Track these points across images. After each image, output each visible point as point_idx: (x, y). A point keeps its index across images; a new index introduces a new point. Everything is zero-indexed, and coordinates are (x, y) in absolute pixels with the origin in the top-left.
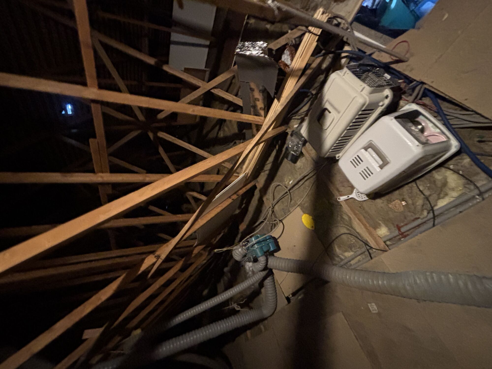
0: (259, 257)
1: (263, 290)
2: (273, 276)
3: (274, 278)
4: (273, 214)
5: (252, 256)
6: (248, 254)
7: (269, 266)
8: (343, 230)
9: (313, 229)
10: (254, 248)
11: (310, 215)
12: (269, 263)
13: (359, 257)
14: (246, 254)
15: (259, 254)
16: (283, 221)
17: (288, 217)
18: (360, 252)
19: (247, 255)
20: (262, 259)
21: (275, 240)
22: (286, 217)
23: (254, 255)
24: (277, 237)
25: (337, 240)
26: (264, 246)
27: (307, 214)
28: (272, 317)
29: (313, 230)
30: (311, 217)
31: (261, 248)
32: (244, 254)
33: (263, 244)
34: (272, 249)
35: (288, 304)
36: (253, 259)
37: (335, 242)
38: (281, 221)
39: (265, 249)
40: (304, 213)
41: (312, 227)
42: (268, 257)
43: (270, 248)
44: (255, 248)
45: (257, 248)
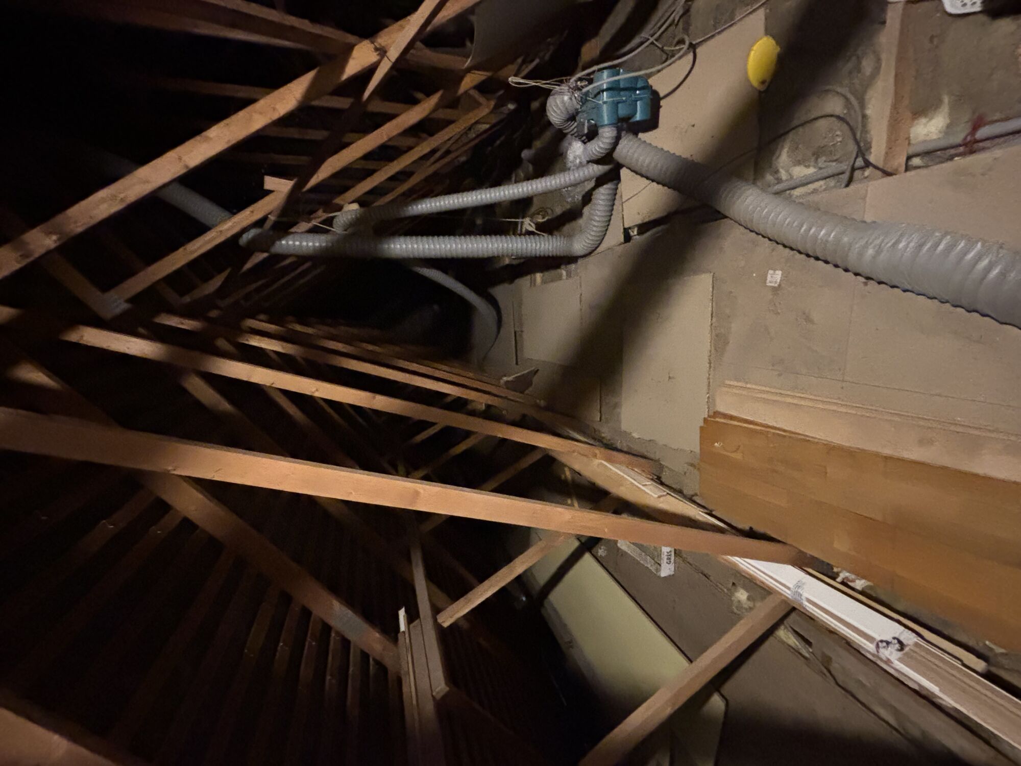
0: (603, 126)
1: (586, 210)
2: (617, 184)
3: (616, 189)
4: (685, 18)
5: (589, 121)
6: (580, 114)
7: (616, 155)
8: (834, 105)
9: (762, 88)
10: (599, 100)
11: (777, 43)
12: (619, 147)
13: (822, 183)
14: (577, 113)
15: (606, 120)
16: (698, 50)
17: (718, 38)
18: (830, 171)
19: (577, 118)
20: (607, 134)
21: (655, 101)
22: (713, 36)
23: (592, 120)
24: (662, 95)
25: (801, 129)
26: (624, 102)
27: (774, 38)
28: (587, 259)
29: (760, 92)
30: (778, 49)
31: (616, 104)
32: (571, 111)
33: (622, 96)
34: (638, 117)
35: (624, 243)
36: (588, 129)
37: (791, 135)
38: (693, 47)
39: (623, 111)
40: (767, 32)
41: (763, 82)
42: (623, 133)
43: (636, 113)
44: (601, 102)
45: (605, 103)
